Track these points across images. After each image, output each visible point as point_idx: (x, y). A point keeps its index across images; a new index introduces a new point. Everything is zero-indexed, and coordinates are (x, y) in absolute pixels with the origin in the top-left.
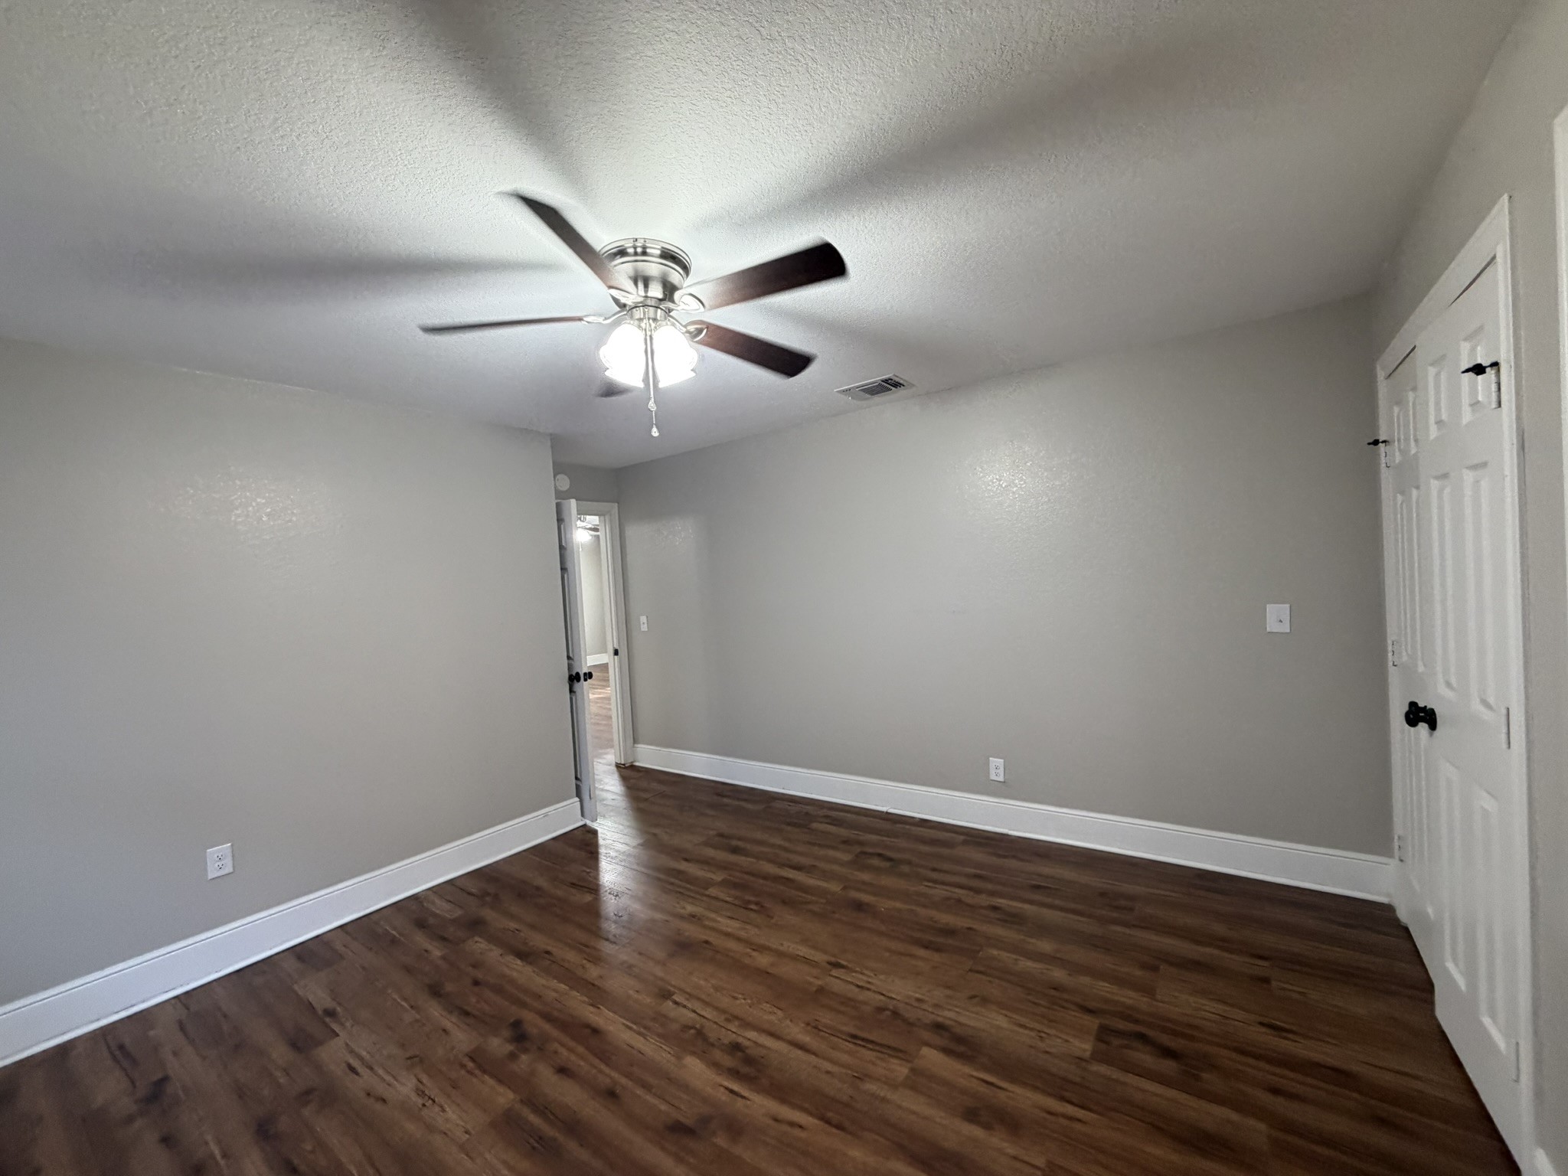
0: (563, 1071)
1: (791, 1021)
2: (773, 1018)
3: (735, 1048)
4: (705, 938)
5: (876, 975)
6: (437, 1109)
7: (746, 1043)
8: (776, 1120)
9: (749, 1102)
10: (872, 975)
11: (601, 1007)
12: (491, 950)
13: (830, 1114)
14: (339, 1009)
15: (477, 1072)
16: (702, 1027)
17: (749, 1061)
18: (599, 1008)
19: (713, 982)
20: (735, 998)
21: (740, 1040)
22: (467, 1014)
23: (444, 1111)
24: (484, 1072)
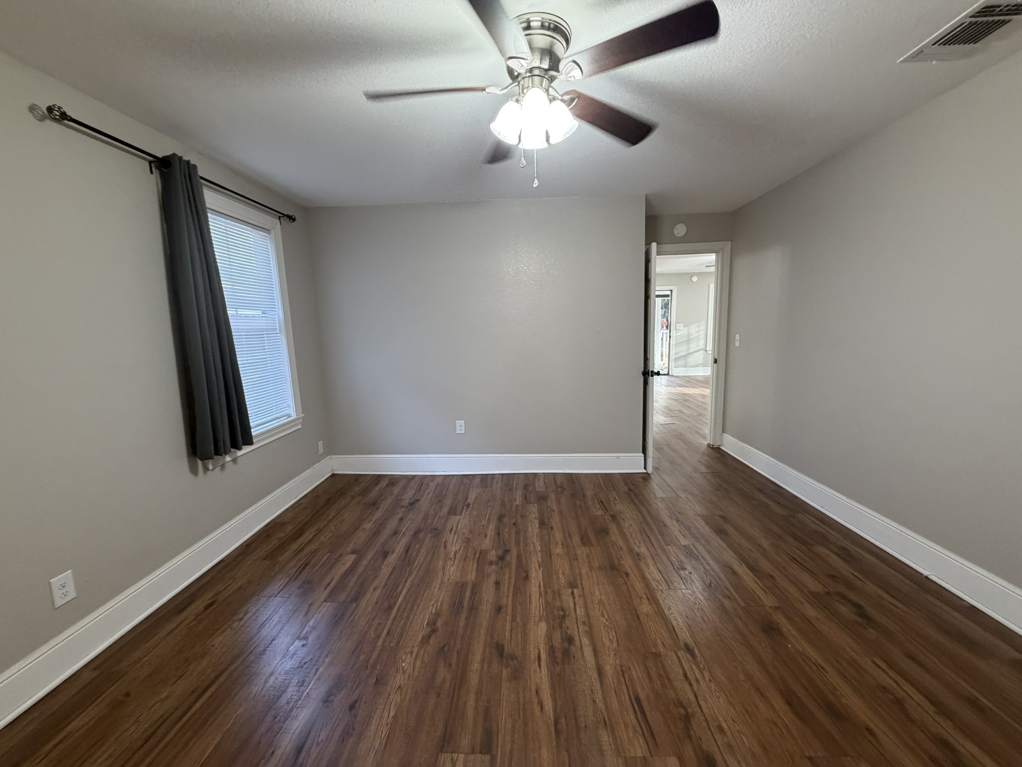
0: (497, 584)
1: (615, 654)
2: (608, 643)
3: (570, 640)
4: (629, 571)
5: (710, 681)
6: (452, 563)
7: (577, 642)
8: (537, 692)
9: (538, 670)
10: (707, 679)
11: (541, 568)
12: (534, 513)
13: (563, 721)
14: (471, 506)
15: (476, 560)
16: (569, 615)
17: (566, 653)
18: (540, 568)
19: (604, 598)
20: (603, 615)
21: (577, 638)
22: (499, 534)
23: (453, 566)
24: (478, 562)
